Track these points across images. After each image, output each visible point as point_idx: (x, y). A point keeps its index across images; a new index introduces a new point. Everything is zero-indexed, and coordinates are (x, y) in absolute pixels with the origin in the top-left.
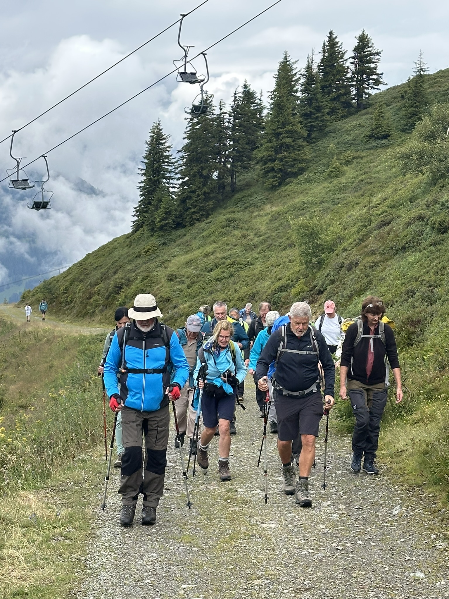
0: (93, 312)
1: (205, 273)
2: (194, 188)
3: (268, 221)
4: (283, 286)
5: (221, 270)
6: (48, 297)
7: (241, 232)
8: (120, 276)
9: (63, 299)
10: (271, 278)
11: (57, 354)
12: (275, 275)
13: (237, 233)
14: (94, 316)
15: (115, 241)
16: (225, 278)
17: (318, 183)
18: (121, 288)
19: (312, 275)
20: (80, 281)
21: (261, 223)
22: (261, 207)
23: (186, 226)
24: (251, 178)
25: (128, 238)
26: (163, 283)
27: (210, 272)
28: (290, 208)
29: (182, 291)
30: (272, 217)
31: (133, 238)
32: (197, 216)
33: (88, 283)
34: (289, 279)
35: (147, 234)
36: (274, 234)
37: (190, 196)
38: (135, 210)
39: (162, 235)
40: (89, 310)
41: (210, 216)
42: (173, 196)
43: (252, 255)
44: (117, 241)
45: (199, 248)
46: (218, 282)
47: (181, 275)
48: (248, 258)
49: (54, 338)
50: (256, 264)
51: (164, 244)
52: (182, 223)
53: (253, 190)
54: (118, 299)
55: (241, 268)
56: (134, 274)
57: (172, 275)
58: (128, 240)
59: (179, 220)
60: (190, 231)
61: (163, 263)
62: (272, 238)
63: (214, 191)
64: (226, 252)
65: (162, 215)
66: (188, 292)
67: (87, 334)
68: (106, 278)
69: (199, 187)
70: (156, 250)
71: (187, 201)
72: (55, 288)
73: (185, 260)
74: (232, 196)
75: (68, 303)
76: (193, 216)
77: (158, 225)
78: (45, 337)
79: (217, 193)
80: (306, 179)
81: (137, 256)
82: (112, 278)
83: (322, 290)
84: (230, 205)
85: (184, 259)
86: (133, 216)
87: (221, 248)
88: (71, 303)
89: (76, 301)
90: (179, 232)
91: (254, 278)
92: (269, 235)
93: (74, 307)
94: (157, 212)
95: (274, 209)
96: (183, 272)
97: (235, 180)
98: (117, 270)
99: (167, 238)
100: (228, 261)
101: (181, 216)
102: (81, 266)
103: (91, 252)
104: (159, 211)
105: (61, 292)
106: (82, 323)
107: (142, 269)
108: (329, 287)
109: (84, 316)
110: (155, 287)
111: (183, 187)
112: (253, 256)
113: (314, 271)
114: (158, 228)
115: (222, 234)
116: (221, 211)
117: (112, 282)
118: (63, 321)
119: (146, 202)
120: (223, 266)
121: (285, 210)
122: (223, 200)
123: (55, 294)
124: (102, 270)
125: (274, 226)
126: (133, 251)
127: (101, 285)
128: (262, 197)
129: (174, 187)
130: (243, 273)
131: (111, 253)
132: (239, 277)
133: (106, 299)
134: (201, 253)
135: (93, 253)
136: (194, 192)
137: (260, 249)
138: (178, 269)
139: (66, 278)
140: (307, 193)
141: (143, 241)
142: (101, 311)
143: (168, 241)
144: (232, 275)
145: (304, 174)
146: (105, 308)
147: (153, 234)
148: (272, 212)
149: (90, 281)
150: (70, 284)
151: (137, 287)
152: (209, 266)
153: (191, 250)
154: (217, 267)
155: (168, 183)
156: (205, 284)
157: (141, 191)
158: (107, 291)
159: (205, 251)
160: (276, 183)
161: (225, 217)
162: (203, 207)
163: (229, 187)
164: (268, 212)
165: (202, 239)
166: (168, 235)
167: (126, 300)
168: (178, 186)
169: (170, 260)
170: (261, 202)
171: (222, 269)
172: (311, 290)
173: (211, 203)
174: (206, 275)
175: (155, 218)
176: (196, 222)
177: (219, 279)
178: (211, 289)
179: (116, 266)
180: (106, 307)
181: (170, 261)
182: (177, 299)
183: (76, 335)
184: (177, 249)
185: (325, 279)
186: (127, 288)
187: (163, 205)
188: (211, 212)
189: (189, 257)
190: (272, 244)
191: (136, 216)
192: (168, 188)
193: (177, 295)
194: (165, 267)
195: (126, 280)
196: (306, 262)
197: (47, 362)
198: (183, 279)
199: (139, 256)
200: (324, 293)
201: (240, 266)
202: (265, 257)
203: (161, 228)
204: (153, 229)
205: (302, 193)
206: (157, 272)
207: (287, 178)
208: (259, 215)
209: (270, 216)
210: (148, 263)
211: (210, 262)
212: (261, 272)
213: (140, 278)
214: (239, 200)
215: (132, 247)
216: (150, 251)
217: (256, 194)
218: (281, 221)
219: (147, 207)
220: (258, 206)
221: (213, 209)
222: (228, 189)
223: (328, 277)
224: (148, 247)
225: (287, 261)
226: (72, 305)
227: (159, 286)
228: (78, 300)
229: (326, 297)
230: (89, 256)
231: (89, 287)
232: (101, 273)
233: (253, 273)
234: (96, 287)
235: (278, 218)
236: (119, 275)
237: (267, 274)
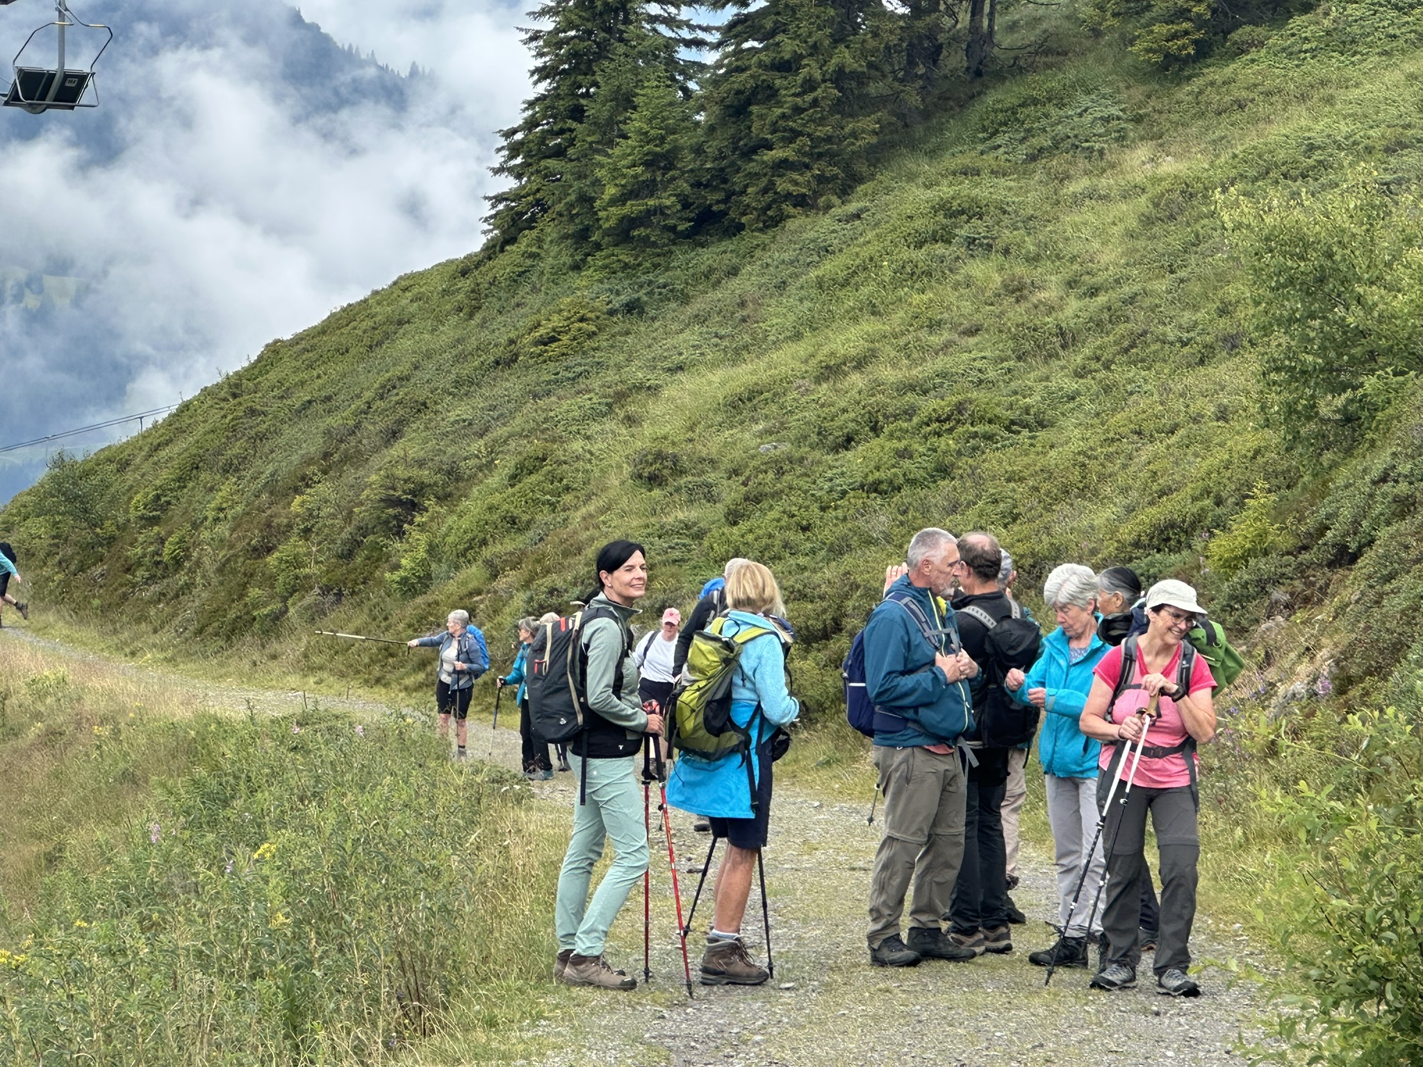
0: (277, 617)
1: (817, 454)
2: (788, 46)
3: (1133, 223)
4: (1172, 525)
5: (896, 444)
6: (73, 537)
7: (1001, 269)
8: (414, 452)
9: (139, 551)
10: (1125, 491)
11: (85, 799)
12: (1144, 475)
13: (985, 271)
14: (278, 637)
15: (405, 290)
16: (913, 482)
17: (1385, 53)
18: (413, 506)
19: (1315, 475)
20: (228, 469)
21: (1101, 233)
22: (1108, 156)
23: (741, 227)
24: (1068, 18)
25: (464, 273)
26: (612, 493)
27: (843, 453)
28: (1243, 168)
29: (699, 536)
30: (1156, 205)
31: (489, 278)
32: (796, 183)
33: (263, 480)
34: (1208, 492)
35: (557, 255)
36: (1161, 286)
37: (770, 87)
38: (503, 142)
39: (626, 266)
40: (256, 607)
41: (861, 189)
42: (692, 85)
43: (1047, 379)
44: (415, 290)
45: (798, 336)
46: (876, 501)
47: (702, 460)
48: (1027, 392)
49: (79, 723)
50: (1062, 422)
51: (633, 308)
52: (724, 213)
53: (1071, 75)
54: (394, 559)
55: (989, 437)
56: (478, 446)
57: (659, 456)
58: (466, 284)
59: (712, 197)
60: (758, 253)
61: (621, 397)
62: (1147, 302)
63: (887, 68)
64: (924, 360)
65: (631, 172)
66: (728, 542)
67: (239, 713)
68: (346, 459)
69: (815, 47)
70: (591, 335)
71: (754, 109)
72: (108, 498)
73: (727, 389)
74: (972, 97)
75: (162, 569)
76: (778, 181)
77: (607, 219)
78: (38, 716)
79: (901, 81)
80: (1328, 33)
81: (497, 363)
82: (376, 461)
83: (1353, 546)
84: (958, 140)
85: (723, 384)
86: (497, 171)
87: (902, 342)
88: (176, 571)
89: (198, 564)
90: (710, 256)
91: (1046, 486)
92: (1136, 288)
93: (188, 587)
94: (609, 156)
95: (1169, 166)
96: (712, 445)
97: (991, 20)
98: (401, 422)
99: (650, 283)
100: (930, 405)
101: (721, 176)
102: (235, 396)
103: (287, 336)
104: (617, 151)
105: (133, 515)
106: (221, 665)
107: (518, 423)
108: (1383, 534)
109: (233, 632)
110: (577, 508)
111: (739, 44)
112: (1053, 385)
113: (1327, 457)
114: (607, 233)
115: (913, 275)
116: (912, 166)
117: (374, 478)
118: (133, 654)
119: (562, 105)
120: (905, 425)
121: (1219, 175)
122: (926, 115)
123: (107, 523)
124: (329, 420)
125: (1161, 247)
126: (484, 335)
127: (324, 488)
128: (1114, 111)
129: (699, 43)
130: (994, 461)
131: (379, 344)
132: (979, 481)
133: (341, 557)
134: (806, 362)
135: (298, 340)
136: (786, 67)
137: (1087, 351)
138: (691, 429)
139: (163, 453)
140: (1330, 101)
141: (535, 290)
142: (315, 615)
143: (651, 294)
144: (944, 471)
145: (1320, 10)
146: (331, 598)
147: (584, 261)
148: (1157, 180)
149: (270, 468)
150: (179, 479)
151: (491, 508)
152: (837, 423)
153: (759, 345)
154: (876, 429)
155: (670, 22)
156: (815, 508)
157: (541, 55)
158: (349, 517)
159: (826, 350)
160: (1184, 47)
161: (929, 194)
162: (829, 139)
163: (961, 55)
164: (1139, 178)
165: (814, 292)
166: (656, 266)
167: (434, 566)
168: (714, 38)
169: (657, 387)
170: (1108, 133)
171: (899, 439)
172: (1305, 548)
173: (868, 123)
174: (819, 462)
175: (597, 182)
176: (792, 210)
177: (884, 487)
178: (842, 529)
179: (399, 403)
180: (339, 595)
181: (653, 390)
182: (674, 569)
183: (182, 714)
184: (691, 336)
185: (1371, 496)
186: (443, 511)
187: (636, 123)
188: (862, 168)
189: (746, 374)
190: (1145, 333)
191: (510, 170)
192: (670, 45)
193: (677, 554)
194: (630, 420)
195: (440, 470)
196: (1290, 410)
197: (40, 837)
198: (711, 477)
199: (508, 362)
200: (1361, 562)
201: (987, 428)
202: (1107, 390)
203: (624, 233)
204: (582, 236)
205: (1303, 98)
206: (588, 438)
207: (1237, 25)
208: (1091, 195)
209: (1143, 199)
210: (548, 393)
211: (843, 404)
212: (1081, 458)
213: (506, 465)
214: (1000, 116)
215: (478, 317)
216: (565, 339)
217: (1088, 93)
218: (1198, 227)
219: (561, 132)
220: (1091, 150)
221: (879, 155)
222: (955, 60)
223: (1386, 487)
224: (556, 321)
225: (1211, 409)
226: (182, 578)
227: (591, 508)
228: (209, 556)
229: (1370, 577)
230: (276, 352)
231: (264, 497)
232: (328, 433)
233: (1041, 462)
234: (298, 499)
235: (1182, 211)
236: (410, 446)
237: (1110, 468)
